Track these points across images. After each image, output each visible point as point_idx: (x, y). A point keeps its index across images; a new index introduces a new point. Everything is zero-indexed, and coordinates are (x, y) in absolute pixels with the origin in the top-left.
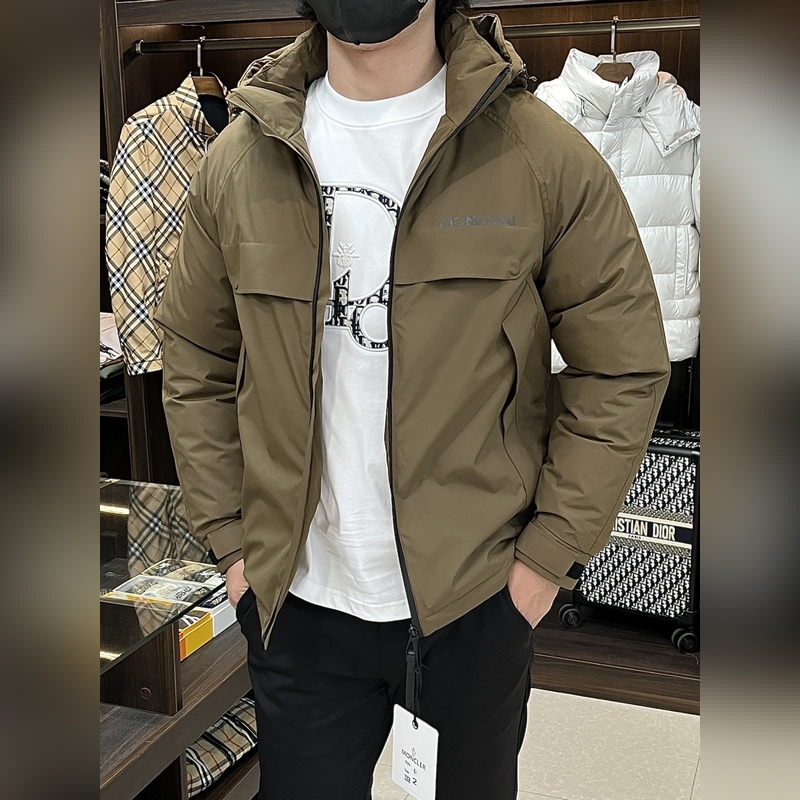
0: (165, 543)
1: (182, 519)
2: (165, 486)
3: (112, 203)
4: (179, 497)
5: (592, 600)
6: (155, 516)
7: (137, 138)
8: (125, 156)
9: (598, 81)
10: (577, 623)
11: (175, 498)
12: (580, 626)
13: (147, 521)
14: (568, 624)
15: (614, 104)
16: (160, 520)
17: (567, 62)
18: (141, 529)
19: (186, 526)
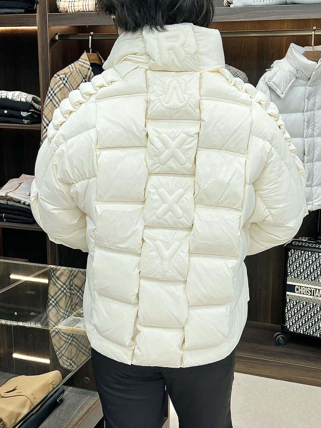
0: (68, 298)
1: (76, 286)
2: (70, 268)
3: (45, 119)
4: (75, 274)
5: (292, 330)
6: (64, 284)
7: (60, 85)
8: (53, 95)
9: (305, 60)
10: (284, 342)
11: (73, 274)
12: (285, 344)
13: (60, 287)
14: (278, 342)
15: (314, 73)
16: (67, 286)
17: (289, 50)
18: (56, 291)
19: (78, 289)
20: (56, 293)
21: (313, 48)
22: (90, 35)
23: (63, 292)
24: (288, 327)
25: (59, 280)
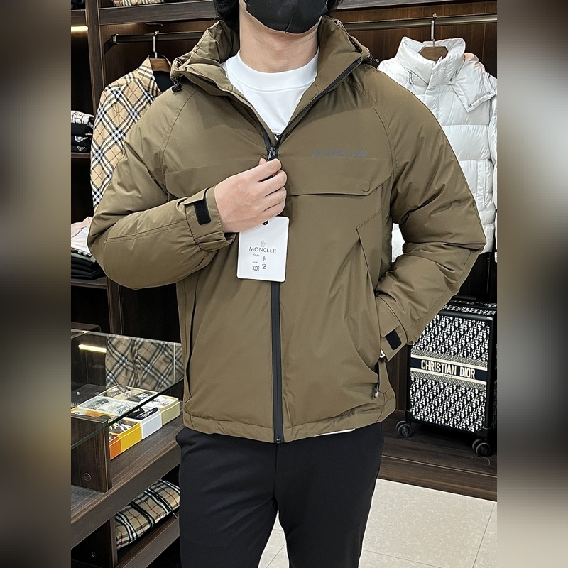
0: (130, 373)
1: (142, 358)
3: (94, 144)
4: (140, 344)
5: (419, 418)
6: (123, 355)
7: (111, 100)
8: (103, 113)
9: (421, 59)
10: (409, 433)
11: (137, 344)
12: (410, 436)
13: (118, 359)
14: (401, 434)
15: (432, 76)
16: (126, 358)
17: (400, 47)
18: (113, 364)
19: (145, 363)
20: (113, 367)
21: (434, 44)
22: (154, 35)
23: (121, 365)
24: (414, 413)
25: (116, 349)
